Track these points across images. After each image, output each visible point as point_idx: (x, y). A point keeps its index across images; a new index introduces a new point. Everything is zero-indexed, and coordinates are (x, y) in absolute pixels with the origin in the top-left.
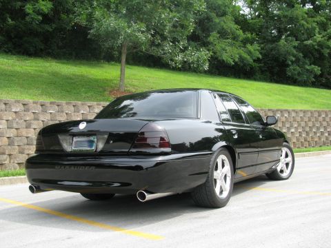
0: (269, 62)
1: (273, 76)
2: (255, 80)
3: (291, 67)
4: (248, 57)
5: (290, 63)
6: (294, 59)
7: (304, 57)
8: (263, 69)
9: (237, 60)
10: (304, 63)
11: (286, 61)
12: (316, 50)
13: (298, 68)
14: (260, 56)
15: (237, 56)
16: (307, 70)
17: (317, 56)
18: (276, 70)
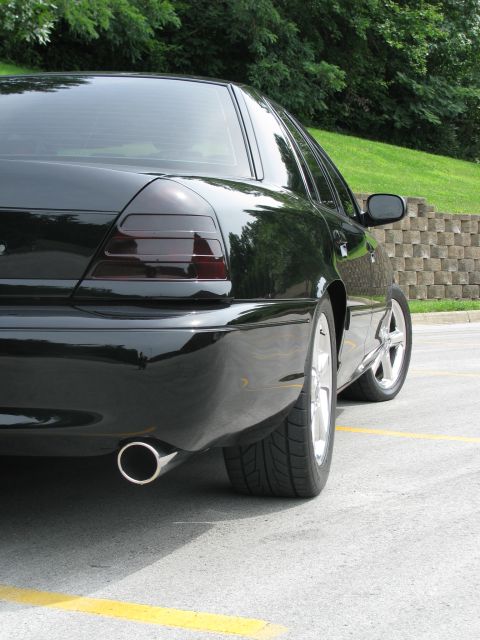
0: (196, 42)
3: (265, 64)
4: (141, 19)
5: (262, 49)
6: (273, 38)
7: (301, 36)
9: (106, 25)
10: (301, 54)
11: (250, 41)
12: (334, 16)
13: (282, 66)
14: (177, 21)
15: (109, 12)
16: (307, 75)
17: (338, 34)
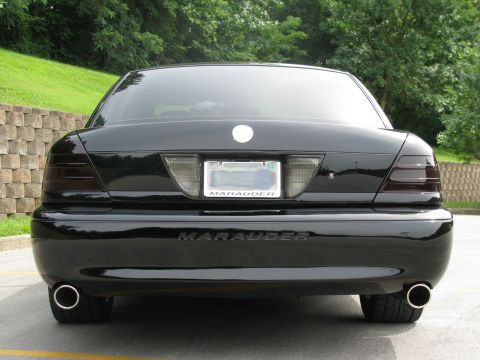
1: (59, 47)
2: (20, 51)
3: (105, 32)
5: (104, 22)
6: (112, 14)
8: (38, 29)
10: (130, 26)
11: (95, 16)
13: (118, 34)
17: (155, 13)
18: (66, 33)
